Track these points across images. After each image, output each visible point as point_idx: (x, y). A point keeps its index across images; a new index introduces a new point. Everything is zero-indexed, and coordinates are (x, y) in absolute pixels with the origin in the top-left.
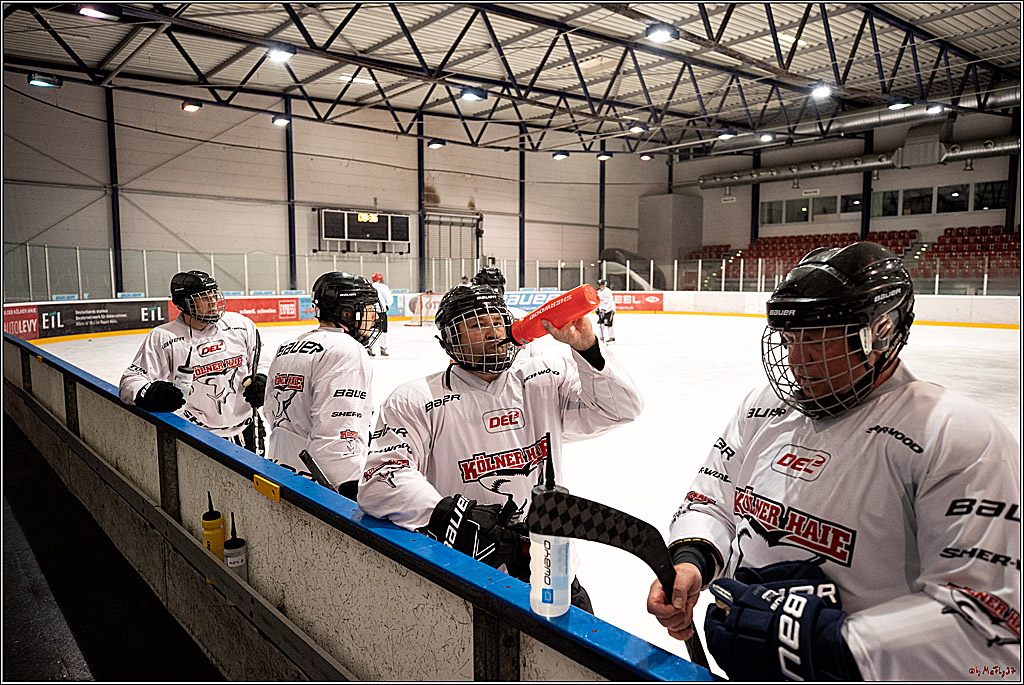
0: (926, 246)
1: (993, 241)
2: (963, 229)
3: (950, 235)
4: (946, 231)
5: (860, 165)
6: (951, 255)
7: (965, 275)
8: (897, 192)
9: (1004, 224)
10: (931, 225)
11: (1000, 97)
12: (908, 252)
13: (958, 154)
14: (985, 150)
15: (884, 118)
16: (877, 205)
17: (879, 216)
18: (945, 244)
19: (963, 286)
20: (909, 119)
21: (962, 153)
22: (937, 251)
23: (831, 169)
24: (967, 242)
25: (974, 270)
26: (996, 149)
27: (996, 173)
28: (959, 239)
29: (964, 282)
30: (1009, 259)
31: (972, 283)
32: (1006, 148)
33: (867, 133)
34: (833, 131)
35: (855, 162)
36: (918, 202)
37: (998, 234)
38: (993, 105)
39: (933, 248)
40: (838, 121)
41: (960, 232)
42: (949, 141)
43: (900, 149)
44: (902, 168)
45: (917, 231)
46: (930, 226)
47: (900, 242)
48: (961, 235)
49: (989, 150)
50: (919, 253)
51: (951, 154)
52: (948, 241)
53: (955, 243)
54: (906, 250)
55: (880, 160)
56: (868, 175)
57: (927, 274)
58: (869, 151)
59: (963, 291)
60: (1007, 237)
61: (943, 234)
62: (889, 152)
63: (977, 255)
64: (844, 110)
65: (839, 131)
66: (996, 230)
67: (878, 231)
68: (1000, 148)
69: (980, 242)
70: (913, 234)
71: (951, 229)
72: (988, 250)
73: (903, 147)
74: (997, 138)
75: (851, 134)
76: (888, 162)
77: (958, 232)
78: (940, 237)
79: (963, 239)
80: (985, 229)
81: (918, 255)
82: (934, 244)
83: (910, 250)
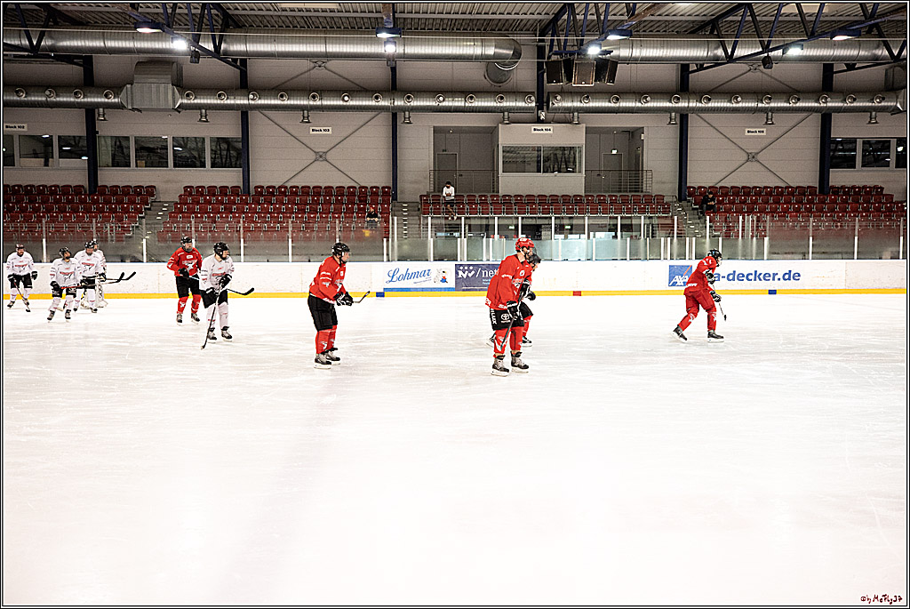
0: (166, 205)
1: (234, 203)
2: (202, 187)
3: (190, 194)
4: (186, 188)
5: (81, 100)
6: (196, 217)
8: (127, 138)
9: (241, 185)
10: (170, 182)
11: (233, 43)
12: (148, 212)
13: (192, 102)
14: (219, 102)
15: (111, 44)
16: (105, 152)
17: (108, 166)
18: (186, 203)
20: (140, 51)
21: (196, 101)
22: (182, 212)
23: (44, 99)
24: (209, 202)
26: (229, 102)
27: (227, 128)
28: (201, 200)
30: (254, 222)
32: (238, 102)
33: (85, 59)
34: (45, 49)
35: (76, 94)
36: (152, 154)
37: (238, 195)
38: (226, 53)
39: (176, 207)
40: (52, 38)
41: (200, 191)
42: (182, 85)
43: (129, 86)
44: (133, 109)
45: (154, 187)
46: (167, 182)
47: (138, 199)
48: (202, 194)
49: (222, 102)
50: (160, 213)
51: (185, 101)
52: (189, 200)
53: (198, 203)
55: (106, 96)
56: (90, 112)
57: (175, 239)
58: (89, 82)
60: (246, 199)
61: (183, 193)
62: (117, 88)
63: (222, 217)
64: (56, 25)
65: (52, 49)
66: (235, 190)
67: (109, 184)
68: (232, 102)
69: (221, 203)
70: (151, 190)
71: (191, 187)
72: (231, 212)
73: (132, 84)
74: (229, 90)
75: (68, 57)
76: (116, 100)
77: (197, 191)
78: (181, 196)
79: (205, 199)
80: (224, 188)
81: (160, 215)
82: (177, 203)
83: (149, 209)
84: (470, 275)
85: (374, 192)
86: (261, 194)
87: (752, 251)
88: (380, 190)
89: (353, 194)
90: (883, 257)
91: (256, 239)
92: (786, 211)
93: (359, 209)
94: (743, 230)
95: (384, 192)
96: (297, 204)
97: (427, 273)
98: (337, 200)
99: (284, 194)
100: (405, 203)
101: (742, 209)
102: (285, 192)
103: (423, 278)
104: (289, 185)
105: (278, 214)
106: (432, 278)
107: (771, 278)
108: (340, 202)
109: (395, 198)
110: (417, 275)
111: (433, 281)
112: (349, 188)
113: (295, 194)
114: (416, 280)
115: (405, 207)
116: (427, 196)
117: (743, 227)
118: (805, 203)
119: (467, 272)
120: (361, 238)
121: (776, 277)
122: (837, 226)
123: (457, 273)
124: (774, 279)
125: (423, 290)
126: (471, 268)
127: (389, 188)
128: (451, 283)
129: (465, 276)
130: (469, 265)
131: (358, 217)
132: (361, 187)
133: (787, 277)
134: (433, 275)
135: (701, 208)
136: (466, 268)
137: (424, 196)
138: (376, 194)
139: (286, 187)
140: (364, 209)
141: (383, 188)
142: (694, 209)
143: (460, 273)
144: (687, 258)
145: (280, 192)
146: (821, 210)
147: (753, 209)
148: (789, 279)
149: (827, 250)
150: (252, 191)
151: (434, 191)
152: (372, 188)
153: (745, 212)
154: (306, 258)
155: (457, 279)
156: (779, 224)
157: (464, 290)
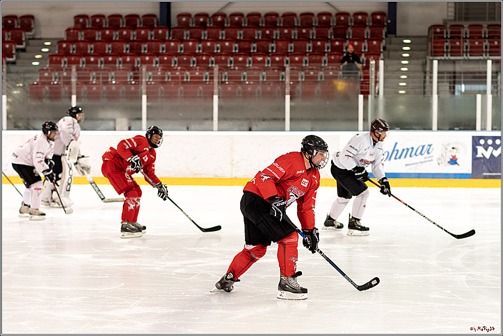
0: (48, 43)
1: (144, 40)
2: (101, 16)
3: (83, 28)
4: (77, 18)
6: (88, 62)
7: (112, 96)
9: (157, 13)
12: (22, 54)
18: (76, 41)
19: (110, 114)
22: (67, 54)
24: (109, 39)
25: (123, 88)
28: (98, 35)
29: (112, 107)
31: (125, 109)
37: (151, 28)
39: (60, 47)
41: (97, 22)
45: (32, 17)
46: (52, 8)
47: (8, 35)
48: (98, 27)
50: (38, 56)
52: (81, 36)
53: (92, 40)
54: (17, 50)
57: (55, 94)
59: (111, 124)
60: (164, 34)
61: (72, 25)
63: (125, 62)
66: (148, 21)
69: (126, 40)
70: (27, 22)
71: (85, 17)
72: (140, 54)
77: (94, 22)
78: (68, 30)
79: (103, 34)
80: (132, 19)
81: (37, 60)
82: (61, 42)
83: (23, 50)
84: (497, 153)
85: (360, 20)
86: (186, 26)
88: (369, 19)
89: (326, 24)
91: (170, 96)
93: (334, 48)
95: (375, 21)
96: (238, 41)
97: (425, 150)
98: (300, 34)
99: (221, 25)
100: (407, 38)
102: (222, 22)
103: (420, 158)
104: (229, 11)
105: (208, 56)
106: (435, 159)
108: (305, 38)
109: (392, 30)
110: (409, 152)
111: (435, 162)
112: (321, 15)
113: (238, 25)
114: (409, 160)
115: (407, 45)
116: (442, 27)
119: (490, 149)
120: (329, 93)
123: (475, 151)
125: (419, 176)
126: (498, 142)
127: (382, 14)
128: (465, 165)
129: (488, 156)
130: (494, 138)
131: (330, 61)
132: (340, 14)
134: (436, 152)
136: (490, 142)
137: (438, 26)
138: (361, 24)
139: (224, 15)
140: (341, 47)
141: (374, 14)
143: (481, 150)
145: (216, 22)
150: (174, 22)
151: (455, 20)
152: (356, 14)
154: (246, 125)
155: (475, 159)
157: (485, 177)
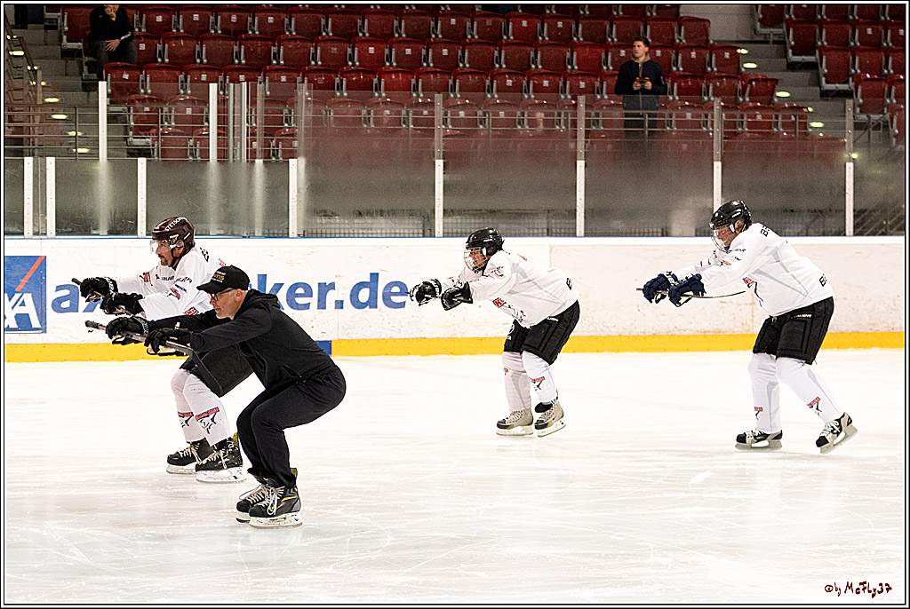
87: (250, 208)
90: (675, 229)
92: (374, 67)
94: (222, 131)
101: (230, 57)
107: (314, 301)
117: (222, 120)
118: (437, 42)
121: (331, 297)
122: (533, 123)
124: (322, 305)
133: (364, 295)
135: (91, 50)
142: (67, 54)
144: (28, 227)
146: (484, 68)
147: (267, 57)
148: (372, 303)
149: (499, 204)
153: (241, 70)
156: (349, 112)
